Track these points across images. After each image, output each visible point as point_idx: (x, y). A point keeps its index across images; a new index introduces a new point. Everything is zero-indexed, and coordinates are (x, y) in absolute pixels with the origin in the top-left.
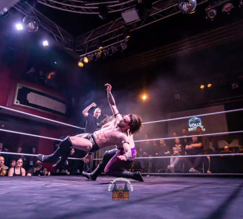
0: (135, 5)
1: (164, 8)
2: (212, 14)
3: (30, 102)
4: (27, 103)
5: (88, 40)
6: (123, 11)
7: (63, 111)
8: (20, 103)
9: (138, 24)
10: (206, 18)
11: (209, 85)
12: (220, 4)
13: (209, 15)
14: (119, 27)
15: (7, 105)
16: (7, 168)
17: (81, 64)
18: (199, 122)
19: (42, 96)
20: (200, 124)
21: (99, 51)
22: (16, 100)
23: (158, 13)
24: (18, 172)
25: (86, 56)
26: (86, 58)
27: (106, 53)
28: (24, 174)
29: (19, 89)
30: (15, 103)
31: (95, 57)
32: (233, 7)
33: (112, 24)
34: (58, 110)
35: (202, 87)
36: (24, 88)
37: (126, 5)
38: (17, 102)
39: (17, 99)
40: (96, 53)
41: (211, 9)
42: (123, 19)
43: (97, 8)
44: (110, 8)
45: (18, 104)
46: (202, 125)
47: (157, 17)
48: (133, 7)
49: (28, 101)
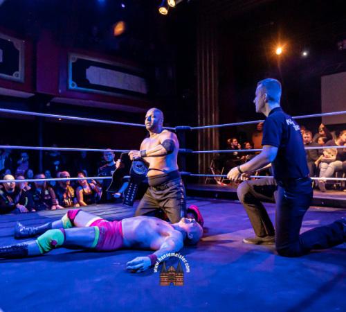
3: (92, 82)
4: (87, 84)
7: (143, 91)
8: (78, 86)
15: (60, 91)
17: (163, 11)
19: (109, 70)
22: (71, 82)
29: (73, 63)
30: (71, 87)
34: (135, 89)
36: (79, 60)
38: (73, 85)
39: (73, 80)
45: (75, 87)
49: (88, 81)
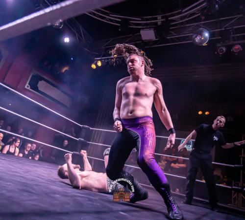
0: (155, 26)
1: (180, 35)
2: (222, 51)
3: (39, 89)
4: (36, 89)
5: (106, 46)
6: (143, 29)
7: (68, 105)
8: (31, 88)
9: (155, 42)
10: (216, 53)
11: (207, 113)
12: (231, 43)
13: (219, 51)
14: (137, 41)
15: (18, 87)
16: (3, 144)
17: (94, 66)
18: (190, 144)
20: (191, 146)
21: (113, 59)
22: (27, 85)
23: (174, 38)
24: (12, 150)
25: (100, 60)
26: (99, 62)
27: (119, 62)
28: (16, 154)
29: (33, 77)
30: (26, 87)
31: (108, 62)
32: (241, 49)
33: (131, 36)
35: (200, 113)
36: (37, 75)
37: (147, 24)
38: (28, 87)
39: (29, 84)
40: (109, 60)
41: (222, 46)
42: (140, 35)
43: (120, 20)
44: (132, 23)
45: (29, 88)
46: (192, 148)
47: (172, 40)
48: (152, 28)
